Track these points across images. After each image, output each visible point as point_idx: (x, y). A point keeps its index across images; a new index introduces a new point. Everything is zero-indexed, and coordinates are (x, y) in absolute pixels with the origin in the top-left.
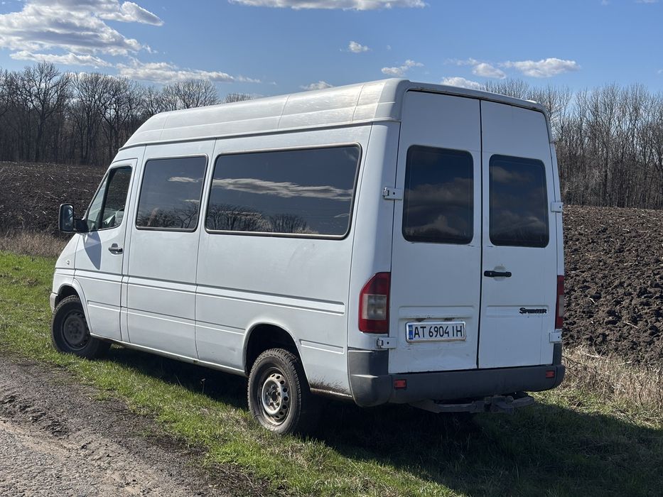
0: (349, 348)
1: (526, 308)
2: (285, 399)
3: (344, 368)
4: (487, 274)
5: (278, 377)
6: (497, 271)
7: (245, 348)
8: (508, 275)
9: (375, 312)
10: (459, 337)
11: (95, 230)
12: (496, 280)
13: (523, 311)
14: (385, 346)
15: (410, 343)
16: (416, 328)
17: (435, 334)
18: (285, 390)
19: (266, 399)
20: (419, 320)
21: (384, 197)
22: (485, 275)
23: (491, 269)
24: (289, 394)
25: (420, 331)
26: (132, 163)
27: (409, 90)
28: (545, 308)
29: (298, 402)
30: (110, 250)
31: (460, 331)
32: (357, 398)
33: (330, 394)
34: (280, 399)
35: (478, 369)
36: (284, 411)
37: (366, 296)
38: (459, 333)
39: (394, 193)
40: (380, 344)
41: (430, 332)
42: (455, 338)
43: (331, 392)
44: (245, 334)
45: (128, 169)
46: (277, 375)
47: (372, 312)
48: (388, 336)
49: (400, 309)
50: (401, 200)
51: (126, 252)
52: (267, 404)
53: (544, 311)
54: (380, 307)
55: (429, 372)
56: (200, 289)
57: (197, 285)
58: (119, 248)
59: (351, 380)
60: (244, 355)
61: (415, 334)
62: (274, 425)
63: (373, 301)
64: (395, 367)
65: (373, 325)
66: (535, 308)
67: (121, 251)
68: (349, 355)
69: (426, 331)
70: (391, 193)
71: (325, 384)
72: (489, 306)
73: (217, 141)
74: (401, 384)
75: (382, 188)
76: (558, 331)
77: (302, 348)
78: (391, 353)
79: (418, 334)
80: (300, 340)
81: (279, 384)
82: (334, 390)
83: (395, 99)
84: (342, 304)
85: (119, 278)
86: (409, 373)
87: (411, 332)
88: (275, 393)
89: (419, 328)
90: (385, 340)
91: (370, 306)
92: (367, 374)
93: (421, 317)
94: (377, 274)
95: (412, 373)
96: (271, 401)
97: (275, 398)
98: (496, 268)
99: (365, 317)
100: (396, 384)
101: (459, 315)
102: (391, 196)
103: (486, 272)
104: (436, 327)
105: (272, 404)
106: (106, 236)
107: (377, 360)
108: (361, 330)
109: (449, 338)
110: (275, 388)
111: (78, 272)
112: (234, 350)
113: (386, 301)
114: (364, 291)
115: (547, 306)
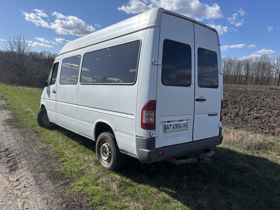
0: (136, 136)
1: (211, 114)
2: (110, 154)
3: (134, 145)
4: (197, 100)
5: (107, 145)
6: (200, 98)
7: (94, 131)
8: (204, 100)
9: (149, 119)
10: (186, 128)
11: (49, 85)
12: (200, 102)
13: (210, 115)
14: (154, 136)
15: (165, 133)
16: (168, 126)
17: (175, 127)
18: (110, 150)
19: (103, 153)
20: (169, 122)
21: (153, 64)
22: (196, 100)
23: (198, 98)
24: (111, 152)
25: (169, 127)
26: (59, 61)
27: (163, 13)
28: (217, 113)
29: (115, 157)
30: (53, 92)
31: (186, 125)
32: (140, 159)
33: (128, 155)
34: (108, 154)
35: (193, 141)
36: (109, 159)
37: (144, 112)
38: (185, 126)
39: (158, 62)
40: (152, 135)
41: (173, 127)
42: (184, 129)
43: (129, 154)
44: (94, 126)
45: (58, 63)
46: (107, 143)
47: (147, 120)
48: (155, 131)
49: (161, 117)
50: (161, 65)
51: (57, 92)
52: (103, 155)
53: (216, 115)
54: (152, 117)
55: (173, 145)
56: (79, 107)
57: (78, 105)
58: (55, 91)
59: (138, 151)
60: (94, 133)
61: (167, 128)
62: (106, 164)
63: (148, 114)
64: (158, 145)
65: (148, 126)
66: (213, 114)
67: (55, 92)
68: (137, 139)
69: (172, 126)
70: (156, 61)
71: (126, 150)
72: (197, 114)
73: (85, 48)
74: (161, 153)
75: (152, 59)
76: (221, 123)
77: (116, 133)
78: (156, 139)
79: (168, 128)
80: (115, 130)
81: (107, 148)
82: (130, 154)
83: (158, 16)
84: (133, 115)
85: (55, 102)
86: (164, 147)
87: (165, 128)
88: (106, 151)
89: (169, 126)
90: (154, 133)
91: (147, 116)
92: (145, 149)
93: (170, 120)
94: (150, 101)
95: (166, 147)
96: (105, 154)
97: (106, 153)
98: (200, 97)
99: (144, 122)
100: (159, 153)
101: (185, 119)
102: (156, 63)
103: (196, 99)
104: (176, 125)
105: (105, 155)
106: (52, 87)
107: (150, 142)
108: (142, 128)
109: (181, 129)
110: (106, 149)
111: (45, 100)
112: (91, 131)
113: (154, 114)
114: (143, 109)
115: (218, 113)
